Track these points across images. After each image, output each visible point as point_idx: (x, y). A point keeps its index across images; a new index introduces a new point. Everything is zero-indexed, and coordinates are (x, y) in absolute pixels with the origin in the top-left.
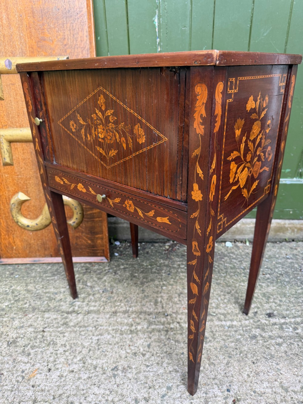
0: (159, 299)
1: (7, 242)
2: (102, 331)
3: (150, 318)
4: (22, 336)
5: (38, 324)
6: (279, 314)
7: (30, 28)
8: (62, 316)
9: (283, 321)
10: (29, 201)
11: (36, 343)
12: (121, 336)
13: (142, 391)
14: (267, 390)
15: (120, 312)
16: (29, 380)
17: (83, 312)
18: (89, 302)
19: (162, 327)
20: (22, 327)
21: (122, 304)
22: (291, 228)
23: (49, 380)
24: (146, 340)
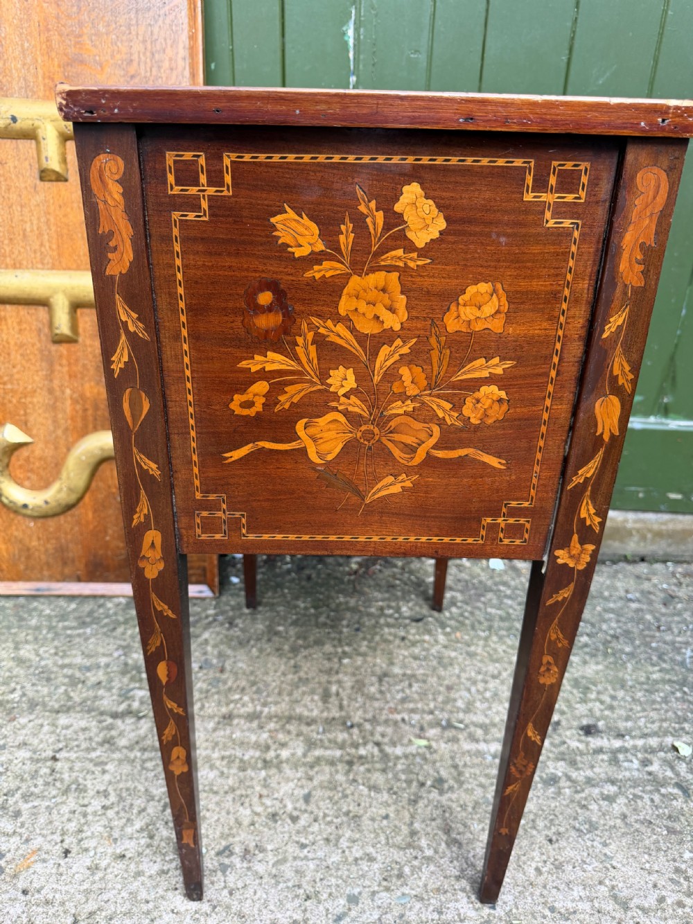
0: (334, 688)
3: (312, 731)
5: (41, 741)
6: (610, 728)
7: (48, 30)
8: (100, 722)
9: (617, 744)
10: (30, 447)
11: (36, 786)
12: (241, 774)
13: (288, 906)
14: (581, 906)
15: (239, 716)
16: (15, 876)
17: (151, 715)
19: (338, 753)
21: (246, 698)
22: (638, 531)
23: (63, 878)
24: (299, 784)
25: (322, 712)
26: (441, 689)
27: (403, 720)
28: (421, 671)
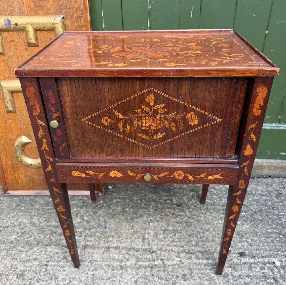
0: (146, 236)
1: (13, 177)
2: (96, 266)
3: (138, 254)
4: (28, 269)
5: (42, 258)
6: (250, 254)
8: (62, 250)
9: (252, 260)
11: (41, 276)
12: (112, 272)
15: (112, 248)
17: (80, 247)
18: (86, 236)
19: (147, 263)
20: (28, 260)
21: (114, 240)
22: (268, 166)
24: (133, 276)
25: (142, 246)
26: (187, 236)
27: (172, 249)
28: (180, 229)
